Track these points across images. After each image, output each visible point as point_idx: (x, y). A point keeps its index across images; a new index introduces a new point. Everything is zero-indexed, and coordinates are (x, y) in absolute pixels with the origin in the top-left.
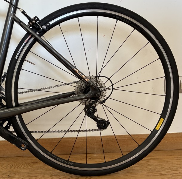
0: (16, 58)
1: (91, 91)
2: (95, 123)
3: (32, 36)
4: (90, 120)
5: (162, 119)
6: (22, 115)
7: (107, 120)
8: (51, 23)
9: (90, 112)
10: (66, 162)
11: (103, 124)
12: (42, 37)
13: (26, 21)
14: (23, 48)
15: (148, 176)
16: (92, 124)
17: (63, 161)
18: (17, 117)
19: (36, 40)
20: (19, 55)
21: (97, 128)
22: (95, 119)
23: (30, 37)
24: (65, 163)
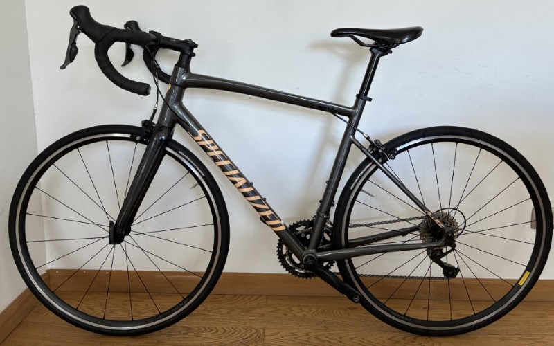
0: (352, 188)
1: (444, 239)
2: (441, 270)
3: (374, 163)
4: (436, 266)
5: (528, 273)
6: (353, 259)
7: (456, 267)
8: (398, 149)
9: (436, 256)
10: (403, 318)
11: (450, 272)
12: (385, 165)
13: (366, 145)
14: (361, 178)
15: (503, 340)
16: (437, 271)
17: (398, 315)
18: (346, 261)
19: (377, 167)
20: (356, 185)
21: (443, 276)
22: (441, 264)
23: (370, 164)
24: (401, 319)
